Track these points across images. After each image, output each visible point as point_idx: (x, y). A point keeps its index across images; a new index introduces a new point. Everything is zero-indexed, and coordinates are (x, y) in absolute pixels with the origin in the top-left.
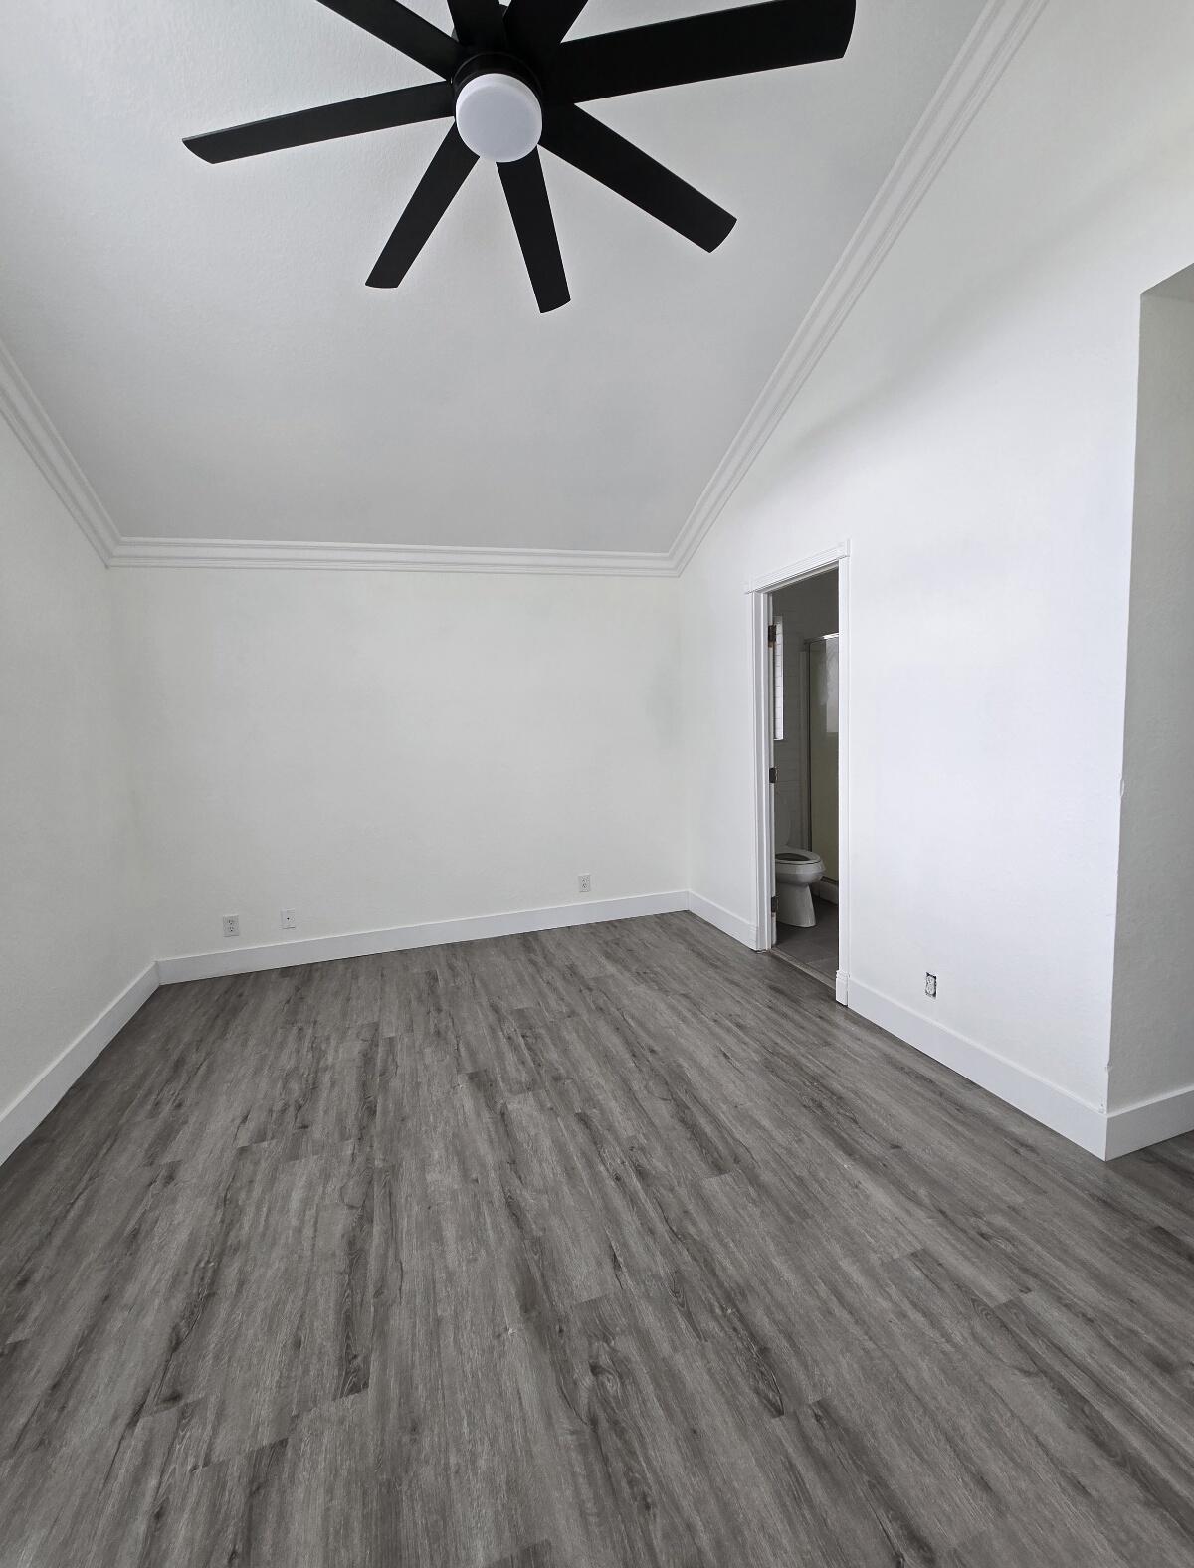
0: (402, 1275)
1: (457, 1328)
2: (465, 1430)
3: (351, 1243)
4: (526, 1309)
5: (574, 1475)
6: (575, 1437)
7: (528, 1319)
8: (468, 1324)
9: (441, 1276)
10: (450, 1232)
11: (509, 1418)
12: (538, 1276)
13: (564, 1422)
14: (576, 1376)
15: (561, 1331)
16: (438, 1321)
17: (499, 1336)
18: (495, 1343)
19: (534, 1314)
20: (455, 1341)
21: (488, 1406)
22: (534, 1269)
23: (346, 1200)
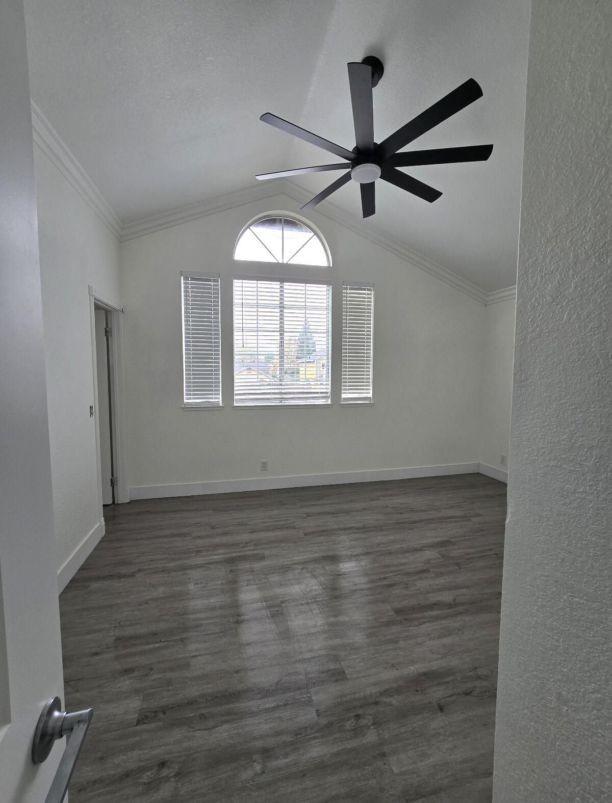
0: (417, 626)
1: (395, 649)
2: (353, 657)
3: (435, 604)
4: (425, 674)
5: (355, 693)
6: (369, 695)
7: (420, 676)
8: (397, 654)
9: (419, 640)
10: (445, 641)
11: (359, 672)
12: (447, 679)
13: (375, 690)
14: (396, 697)
15: (417, 691)
16: (397, 642)
17: (394, 667)
18: (390, 665)
19: (423, 678)
20: (388, 650)
21: (362, 664)
22: (451, 678)
23: (457, 598)
